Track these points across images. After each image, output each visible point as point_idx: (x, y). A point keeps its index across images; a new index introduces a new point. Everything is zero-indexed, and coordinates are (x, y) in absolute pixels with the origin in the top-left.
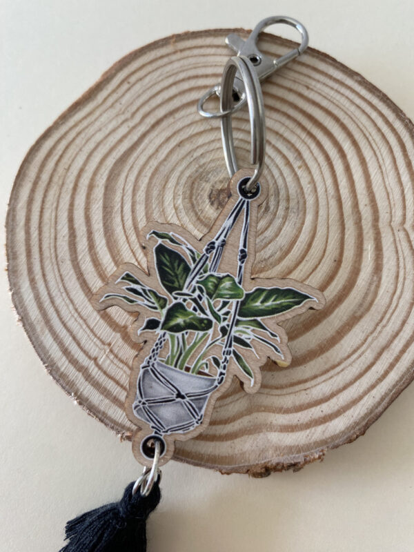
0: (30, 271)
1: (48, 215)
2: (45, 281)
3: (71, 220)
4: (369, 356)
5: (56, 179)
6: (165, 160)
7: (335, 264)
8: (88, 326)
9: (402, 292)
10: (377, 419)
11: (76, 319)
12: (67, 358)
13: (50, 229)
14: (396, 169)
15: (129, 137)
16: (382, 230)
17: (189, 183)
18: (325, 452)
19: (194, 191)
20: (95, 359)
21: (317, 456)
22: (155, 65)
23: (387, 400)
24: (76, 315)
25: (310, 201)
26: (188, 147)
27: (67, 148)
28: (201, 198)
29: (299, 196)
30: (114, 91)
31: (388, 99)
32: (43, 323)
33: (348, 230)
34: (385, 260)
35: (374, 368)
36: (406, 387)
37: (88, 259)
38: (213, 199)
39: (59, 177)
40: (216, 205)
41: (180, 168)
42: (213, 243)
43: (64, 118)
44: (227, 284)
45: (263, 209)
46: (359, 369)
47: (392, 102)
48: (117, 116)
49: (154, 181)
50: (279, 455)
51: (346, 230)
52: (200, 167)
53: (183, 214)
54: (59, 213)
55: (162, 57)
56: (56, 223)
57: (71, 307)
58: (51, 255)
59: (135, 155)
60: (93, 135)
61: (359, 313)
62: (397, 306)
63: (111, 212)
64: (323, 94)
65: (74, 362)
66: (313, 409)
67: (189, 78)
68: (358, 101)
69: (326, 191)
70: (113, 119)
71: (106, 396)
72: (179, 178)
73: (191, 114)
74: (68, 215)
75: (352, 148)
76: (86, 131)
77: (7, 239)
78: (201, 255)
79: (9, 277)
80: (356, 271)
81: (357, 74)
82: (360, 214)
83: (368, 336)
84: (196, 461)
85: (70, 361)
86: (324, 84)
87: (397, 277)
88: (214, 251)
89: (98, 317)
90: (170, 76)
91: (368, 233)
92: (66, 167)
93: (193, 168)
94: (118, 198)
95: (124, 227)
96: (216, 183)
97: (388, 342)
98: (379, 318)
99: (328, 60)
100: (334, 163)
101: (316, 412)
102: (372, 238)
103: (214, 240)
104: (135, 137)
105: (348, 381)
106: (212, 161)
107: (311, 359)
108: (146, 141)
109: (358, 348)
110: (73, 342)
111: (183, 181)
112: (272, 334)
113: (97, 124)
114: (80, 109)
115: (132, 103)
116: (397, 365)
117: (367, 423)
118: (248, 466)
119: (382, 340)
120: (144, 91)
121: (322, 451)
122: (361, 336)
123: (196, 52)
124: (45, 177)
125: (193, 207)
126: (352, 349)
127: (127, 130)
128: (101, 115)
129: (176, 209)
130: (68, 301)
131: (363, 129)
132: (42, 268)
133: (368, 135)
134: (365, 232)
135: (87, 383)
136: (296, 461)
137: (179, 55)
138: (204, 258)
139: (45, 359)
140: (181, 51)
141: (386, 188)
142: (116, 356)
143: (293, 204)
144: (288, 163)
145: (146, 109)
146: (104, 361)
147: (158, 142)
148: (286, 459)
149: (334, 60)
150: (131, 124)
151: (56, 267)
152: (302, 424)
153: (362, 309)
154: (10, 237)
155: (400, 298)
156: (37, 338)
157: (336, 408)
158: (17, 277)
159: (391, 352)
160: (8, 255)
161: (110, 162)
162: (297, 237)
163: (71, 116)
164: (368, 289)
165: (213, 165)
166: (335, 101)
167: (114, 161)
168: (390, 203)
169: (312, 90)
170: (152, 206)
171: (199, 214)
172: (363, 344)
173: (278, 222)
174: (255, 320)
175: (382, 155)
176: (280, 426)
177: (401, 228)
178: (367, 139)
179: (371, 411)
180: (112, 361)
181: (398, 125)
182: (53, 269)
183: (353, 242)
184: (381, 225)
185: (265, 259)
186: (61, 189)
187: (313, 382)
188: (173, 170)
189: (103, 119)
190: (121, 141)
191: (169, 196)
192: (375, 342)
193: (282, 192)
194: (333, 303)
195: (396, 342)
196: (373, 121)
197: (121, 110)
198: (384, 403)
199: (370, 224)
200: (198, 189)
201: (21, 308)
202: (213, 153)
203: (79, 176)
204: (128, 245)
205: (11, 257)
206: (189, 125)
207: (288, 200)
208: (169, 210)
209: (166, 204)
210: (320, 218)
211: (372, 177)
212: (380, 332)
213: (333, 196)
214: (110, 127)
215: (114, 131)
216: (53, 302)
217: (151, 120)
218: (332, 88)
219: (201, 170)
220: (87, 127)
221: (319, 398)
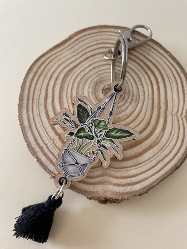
0: (27, 106)
1: (38, 86)
2: (33, 111)
3: (47, 90)
4: (154, 162)
5: (44, 73)
6: (87, 73)
7: (147, 124)
8: (46, 132)
9: (172, 140)
10: (153, 188)
11: (42, 128)
12: (36, 142)
13: (38, 92)
14: (178, 92)
15: (75, 62)
16: (168, 114)
17: (95, 83)
18: (130, 197)
19: (97, 87)
20: (47, 145)
21: (126, 198)
22: (90, 36)
23: (158, 181)
24: (42, 126)
25: (142, 98)
26: (97, 70)
27: (50, 62)
28: (99, 90)
29: (138, 96)
30: (72, 43)
31: (180, 64)
32: (29, 127)
33: (155, 112)
34: (167, 126)
35: (155, 168)
36: (167, 177)
37: (51, 106)
38: (103, 91)
39: (45, 73)
40: (104, 94)
41: (93, 77)
42: (100, 107)
43: (51, 50)
44: (103, 123)
45: (122, 99)
46: (149, 167)
47: (181, 65)
48: (72, 53)
49: (82, 80)
50: (111, 195)
51: (154, 112)
52: (101, 78)
53: (91, 95)
54: (43, 86)
55: (93, 33)
56: (41, 90)
57: (41, 123)
58: (37, 101)
59: (76, 69)
60: (61, 59)
61: (153, 145)
62: (169, 145)
63: (63, 89)
64: (154, 58)
65: (38, 144)
66: (128, 179)
67: (103, 43)
68: (168, 63)
69: (148, 96)
70: (70, 54)
71: (48, 160)
72: (92, 81)
73: (101, 57)
74: (46, 88)
75: (162, 81)
76: (59, 57)
77: (21, 93)
78: (95, 111)
79: (19, 107)
80: (155, 129)
81: (169, 52)
82: (160, 106)
83: (155, 155)
84: (79, 191)
85: (36, 144)
86: (155, 54)
87: (171, 134)
88: (100, 110)
89: (51, 129)
90: (95, 41)
91: (162, 115)
92: (49, 69)
93: (98, 78)
94: (66, 84)
95: (67, 96)
96: (106, 85)
97: (163, 158)
98: (161, 148)
99: (158, 45)
100: (154, 85)
101: (129, 180)
102: (164, 117)
103: (101, 106)
104: (77, 62)
105: (144, 171)
106: (106, 76)
107: (131, 159)
108: (81, 64)
109: (150, 159)
110: (39, 136)
111: (93, 82)
112: (117, 146)
113: (64, 55)
114: (58, 48)
115: (78, 49)
116: (165, 168)
117: (149, 189)
118: (98, 197)
119: (160, 157)
120: (84, 45)
121: (129, 196)
122: (152, 154)
123: (107, 33)
124: (40, 72)
125: (95, 93)
126: (147, 159)
127: (75, 59)
128: (66, 51)
129: (88, 92)
130: (40, 121)
131: (168, 74)
132: (32, 106)
133: (169, 76)
134: (161, 114)
135: (41, 153)
136: (118, 198)
137: (100, 34)
138: (96, 112)
139: (27, 141)
140: (102, 32)
141: (173, 98)
142: (55, 145)
143: (134, 98)
144: (135, 82)
145: (84, 52)
146: (50, 146)
147: (86, 66)
148: (114, 197)
149: (161, 45)
150: (77, 57)
151: (38, 107)
152: (123, 184)
153: (154, 144)
154: (22, 92)
155: (170, 142)
156: (25, 133)
157: (137, 180)
158: (22, 108)
159: (163, 162)
160: (20, 99)
161: (66, 70)
162: (134, 111)
163: (54, 50)
164: (158, 136)
165: (106, 78)
166: (158, 61)
167: (67, 70)
168: (173, 104)
169: (150, 55)
170: (79, 90)
171: (97, 96)
172: (153, 157)
173: (127, 104)
174: (111, 140)
175: (173, 85)
176: (114, 183)
177: (176, 115)
178: (169, 78)
179: (151, 184)
180: (53, 147)
181: (182, 75)
182: (37, 107)
183: (156, 117)
184: (168, 112)
185: (120, 118)
186: (45, 77)
187: (130, 169)
188: (90, 77)
189: (66, 53)
190: (72, 63)
191: (86, 87)
192: (158, 157)
193: (131, 93)
194: (143, 139)
195: (166, 159)
196: (172, 72)
197: (73, 51)
198: (157, 182)
199: (163, 111)
200: (98, 86)
201: (21, 120)
202: (107, 73)
203: (53, 74)
204: (67, 103)
205: (21, 100)
206: (99, 61)
207: (133, 96)
208: (86, 92)
209: (85, 90)
210: (144, 106)
211: (168, 93)
212: (160, 154)
213: (151, 98)
214: (69, 57)
215: (70, 58)
216: (34, 120)
217: (84, 57)
218: (158, 56)
219: (101, 79)
220: (59, 55)
221: (131, 175)
